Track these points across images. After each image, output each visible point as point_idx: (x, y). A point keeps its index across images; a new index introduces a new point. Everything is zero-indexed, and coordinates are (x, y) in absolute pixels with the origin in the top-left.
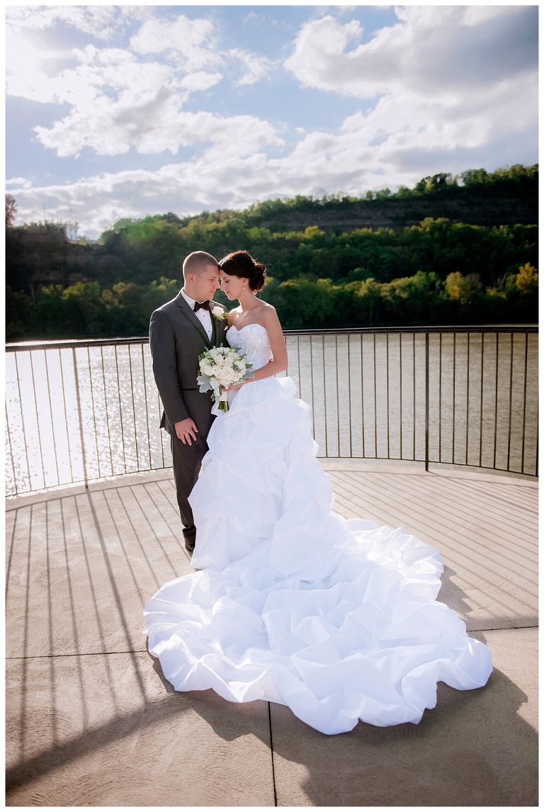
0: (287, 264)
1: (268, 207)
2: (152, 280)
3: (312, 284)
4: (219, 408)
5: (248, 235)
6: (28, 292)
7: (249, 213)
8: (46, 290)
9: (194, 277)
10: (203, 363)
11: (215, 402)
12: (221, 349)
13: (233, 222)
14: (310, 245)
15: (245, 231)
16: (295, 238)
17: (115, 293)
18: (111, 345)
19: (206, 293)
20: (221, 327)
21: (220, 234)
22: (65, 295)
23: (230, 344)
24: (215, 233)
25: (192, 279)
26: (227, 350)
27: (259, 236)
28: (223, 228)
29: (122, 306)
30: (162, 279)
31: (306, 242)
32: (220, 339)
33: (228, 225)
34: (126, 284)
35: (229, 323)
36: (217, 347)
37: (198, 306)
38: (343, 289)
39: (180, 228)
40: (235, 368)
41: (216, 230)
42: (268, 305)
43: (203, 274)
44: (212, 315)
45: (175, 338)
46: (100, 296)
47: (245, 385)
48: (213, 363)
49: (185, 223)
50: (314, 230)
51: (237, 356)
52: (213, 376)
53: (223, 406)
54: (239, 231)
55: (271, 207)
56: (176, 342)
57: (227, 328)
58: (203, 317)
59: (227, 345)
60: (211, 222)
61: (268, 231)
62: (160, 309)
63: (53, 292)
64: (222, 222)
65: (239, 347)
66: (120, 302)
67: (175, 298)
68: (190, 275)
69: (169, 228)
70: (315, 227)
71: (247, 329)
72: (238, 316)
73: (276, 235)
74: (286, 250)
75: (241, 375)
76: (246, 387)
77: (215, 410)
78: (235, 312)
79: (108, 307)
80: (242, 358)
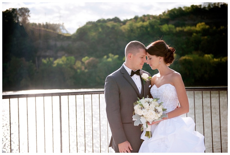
0: (185, 46)
1: (174, 12)
2: (104, 56)
3: (201, 58)
4: (145, 136)
5: (161, 29)
6: (34, 62)
7: (162, 16)
8: (44, 61)
9: (132, 56)
10: (137, 108)
11: (143, 131)
12: (148, 99)
13: (153, 21)
14: (200, 34)
15: (159, 26)
16: (190, 30)
17: (83, 63)
18: (81, 94)
19: (138, 65)
20: (147, 86)
21: (144, 29)
22: (55, 64)
23: (152, 95)
24: (142, 28)
25: (130, 57)
26: (151, 100)
27: (168, 30)
28: (147, 25)
29: (86, 71)
30: (110, 55)
31: (197, 32)
32: (147, 93)
33: (150, 23)
34: (90, 58)
35: (152, 83)
36: (145, 98)
37: (133, 73)
38: (221, 60)
39: (121, 26)
40: (156, 111)
41: (142, 27)
42: (176, 72)
43: (137, 54)
44: (141, 78)
45: (119, 92)
46: (75, 64)
47: (162, 121)
48: (142, 108)
49: (125, 22)
50: (202, 25)
51: (157, 103)
52: (142, 115)
53: (148, 134)
54: (156, 27)
55: (176, 12)
56: (120, 94)
57: (150, 86)
58: (136, 79)
59: (151, 97)
60: (139, 22)
61: (173, 27)
62: (111, 75)
63: (48, 62)
64: (146, 21)
65: (158, 98)
66: (86, 68)
67: (120, 69)
68: (129, 54)
69: (115, 26)
70: (203, 23)
71: (163, 87)
72: (157, 79)
73: (178, 29)
74: (184, 38)
75: (159, 115)
76: (163, 123)
77: (143, 137)
78: (156, 77)
79: (79, 71)
80: (160, 104)
